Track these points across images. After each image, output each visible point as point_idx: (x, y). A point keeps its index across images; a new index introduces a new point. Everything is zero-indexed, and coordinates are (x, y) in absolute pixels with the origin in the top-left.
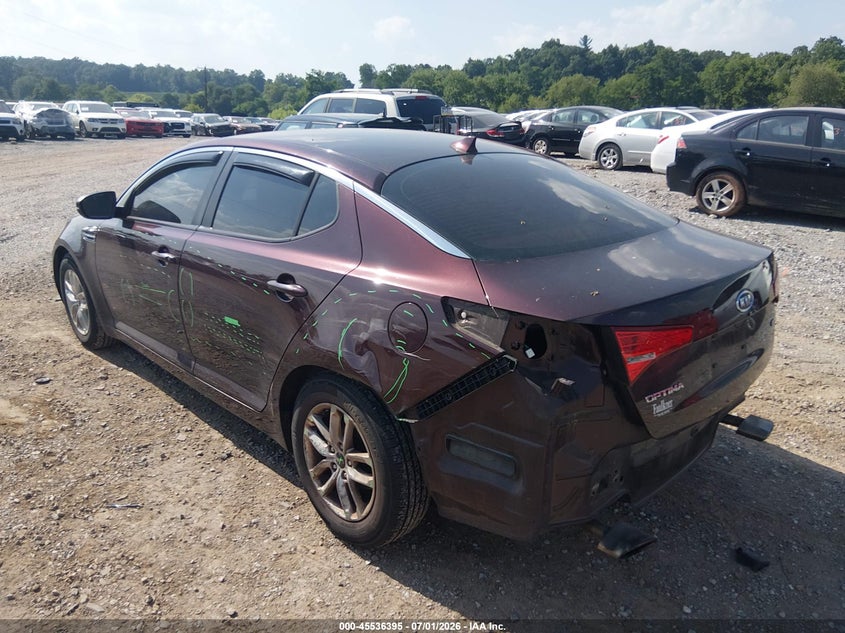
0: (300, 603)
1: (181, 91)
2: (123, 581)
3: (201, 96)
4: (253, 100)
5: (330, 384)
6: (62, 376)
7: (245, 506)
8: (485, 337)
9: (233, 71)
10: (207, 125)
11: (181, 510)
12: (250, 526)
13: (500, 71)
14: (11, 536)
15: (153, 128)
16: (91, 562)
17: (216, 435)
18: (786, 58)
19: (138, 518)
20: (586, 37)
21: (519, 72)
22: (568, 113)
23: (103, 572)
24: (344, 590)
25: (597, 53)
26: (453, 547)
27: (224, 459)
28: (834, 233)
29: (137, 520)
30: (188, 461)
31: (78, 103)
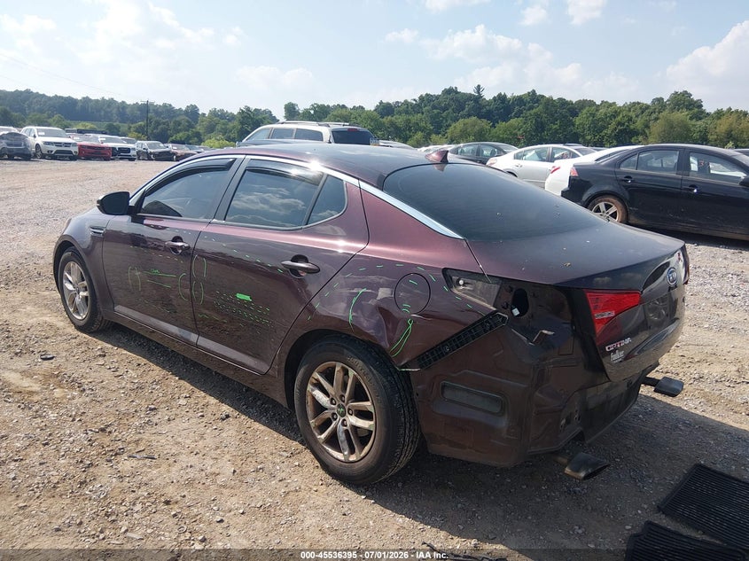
0: (312, 529)
1: (123, 121)
2: (154, 515)
3: (140, 126)
4: (188, 131)
5: (336, 345)
6: (64, 354)
7: (248, 456)
8: (480, 299)
9: (170, 105)
10: (149, 150)
11: (193, 460)
12: (257, 471)
13: (407, 112)
14: (46, 481)
15: (102, 151)
16: (123, 501)
17: (212, 400)
18: (647, 107)
19: (158, 466)
20: (479, 86)
21: (423, 113)
22: (471, 148)
23: (136, 509)
24: (347, 518)
25: (487, 99)
26: (433, 485)
27: (224, 420)
28: (701, 247)
29: (157, 468)
30: (192, 421)
31: (35, 128)
